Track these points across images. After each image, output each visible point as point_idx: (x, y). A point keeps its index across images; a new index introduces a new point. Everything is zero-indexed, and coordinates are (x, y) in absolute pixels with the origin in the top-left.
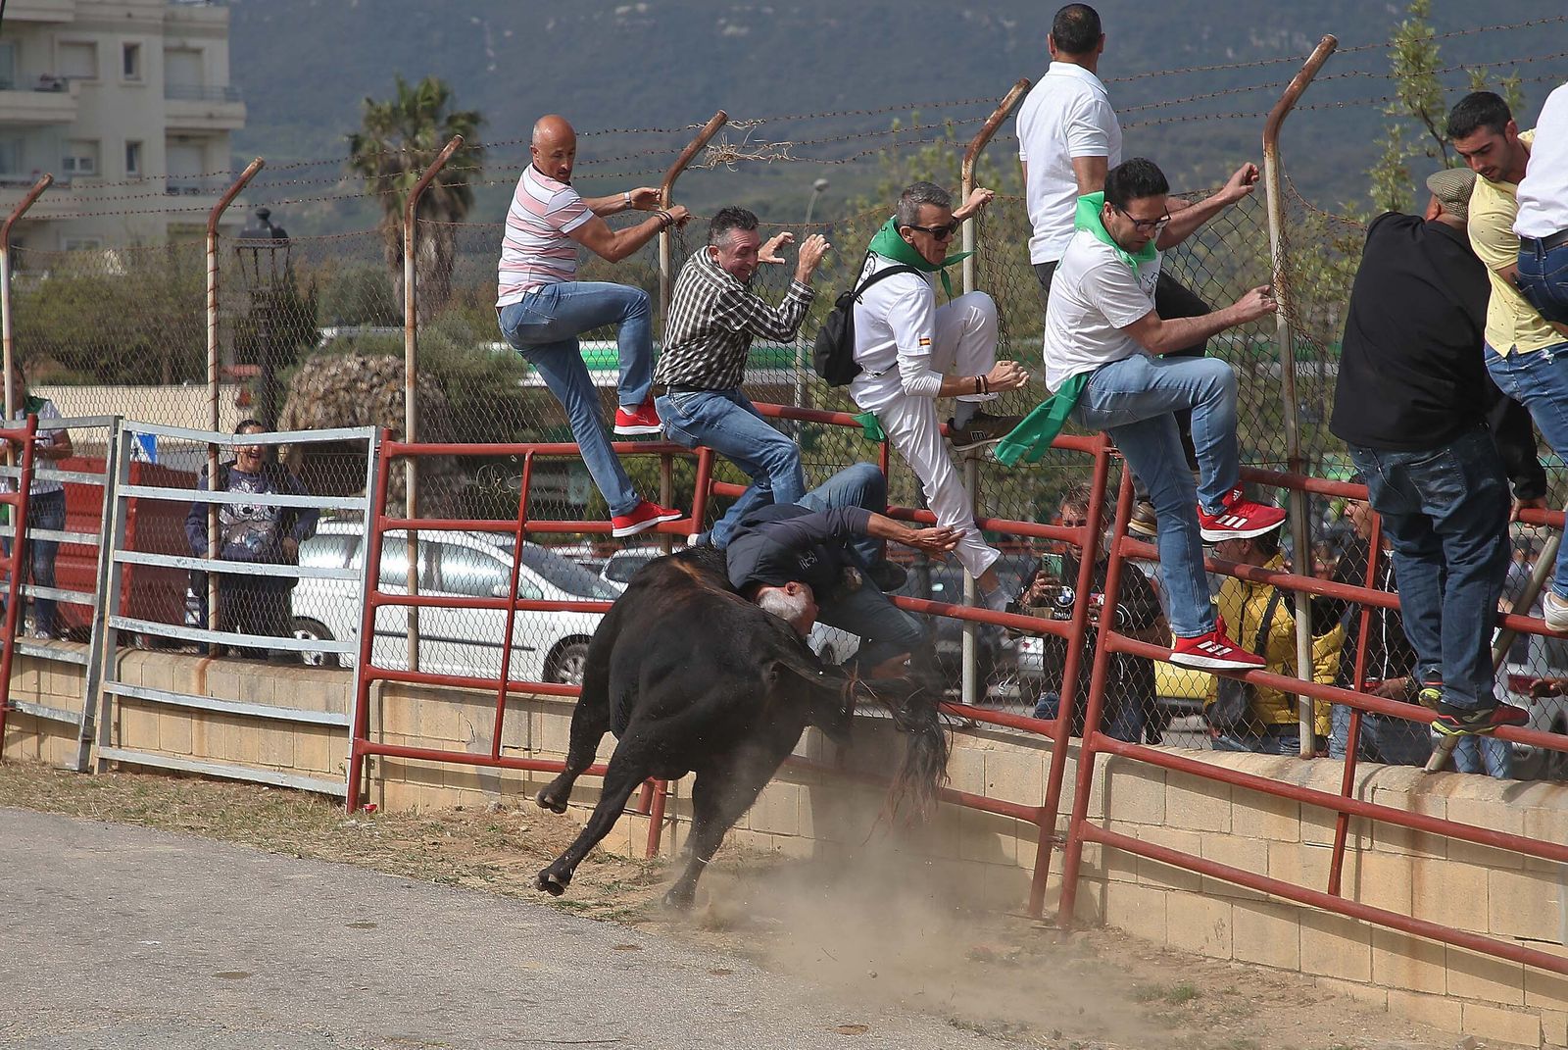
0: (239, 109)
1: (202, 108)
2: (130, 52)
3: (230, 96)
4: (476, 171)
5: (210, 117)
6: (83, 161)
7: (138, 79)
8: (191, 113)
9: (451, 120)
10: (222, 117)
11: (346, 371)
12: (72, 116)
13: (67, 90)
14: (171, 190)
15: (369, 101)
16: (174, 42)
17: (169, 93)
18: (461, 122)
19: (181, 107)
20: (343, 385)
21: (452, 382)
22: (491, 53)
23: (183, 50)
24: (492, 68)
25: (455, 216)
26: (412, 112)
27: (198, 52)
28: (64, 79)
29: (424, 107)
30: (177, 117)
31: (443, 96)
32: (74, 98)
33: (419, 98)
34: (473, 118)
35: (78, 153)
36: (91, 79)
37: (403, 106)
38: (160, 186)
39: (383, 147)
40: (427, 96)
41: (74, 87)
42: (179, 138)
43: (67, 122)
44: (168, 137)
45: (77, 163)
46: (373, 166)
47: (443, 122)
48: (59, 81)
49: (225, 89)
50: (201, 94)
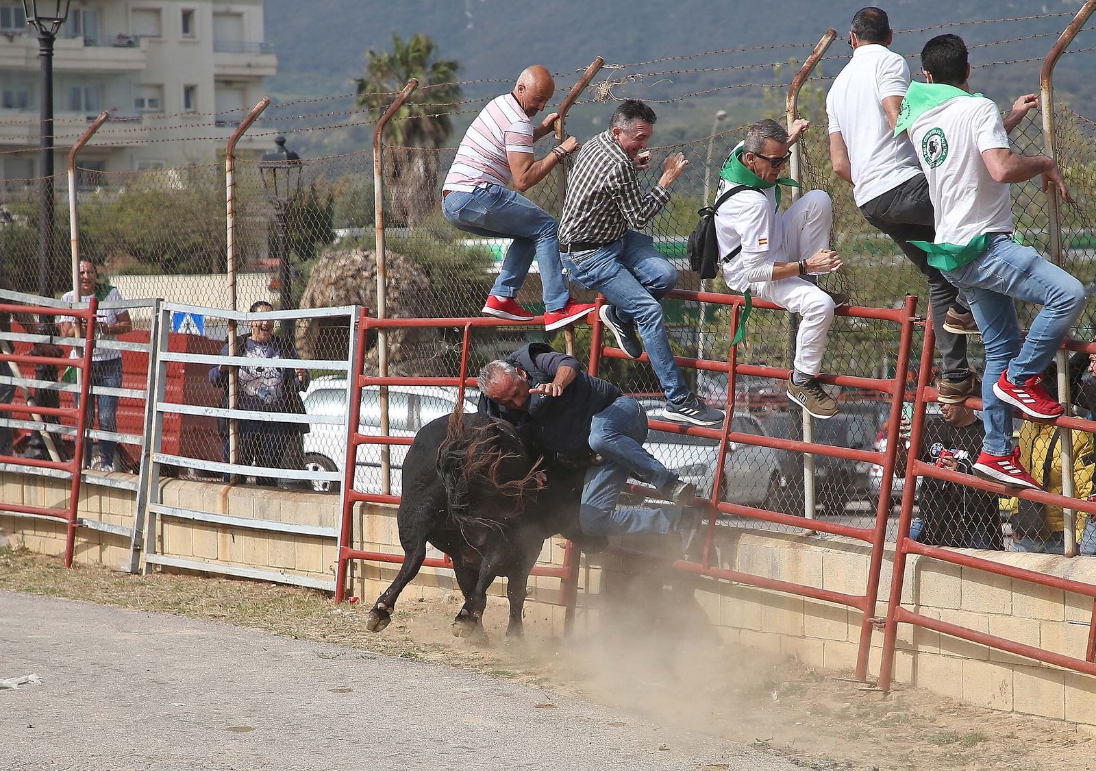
0: (271, 60)
1: (243, 59)
2: (187, 16)
3: (264, 49)
4: (455, 106)
5: (249, 66)
6: (151, 101)
7: (193, 37)
8: (234, 63)
9: (435, 67)
10: (258, 66)
11: (353, 262)
12: (142, 66)
13: (139, 46)
14: (219, 123)
15: (372, 53)
16: (222, 8)
17: (217, 48)
18: (443, 68)
19: (227, 58)
20: (350, 273)
21: (436, 270)
22: (469, 15)
23: (228, 14)
24: (470, 26)
25: (438, 142)
26: (405, 61)
27: (239, 15)
28: (136, 37)
29: (414, 58)
30: (224, 66)
31: (429, 48)
32: (144, 52)
33: (410, 50)
34: (453, 66)
35: (147, 94)
36: (157, 37)
37: (398, 56)
38: (212, 119)
39: (383, 89)
40: (416, 49)
41: (144, 43)
42: (225, 82)
43: (138, 71)
44: (216, 81)
45: (146, 103)
46: (375, 103)
47: (429, 69)
48: (132, 39)
49: (261, 44)
50: (242, 49)
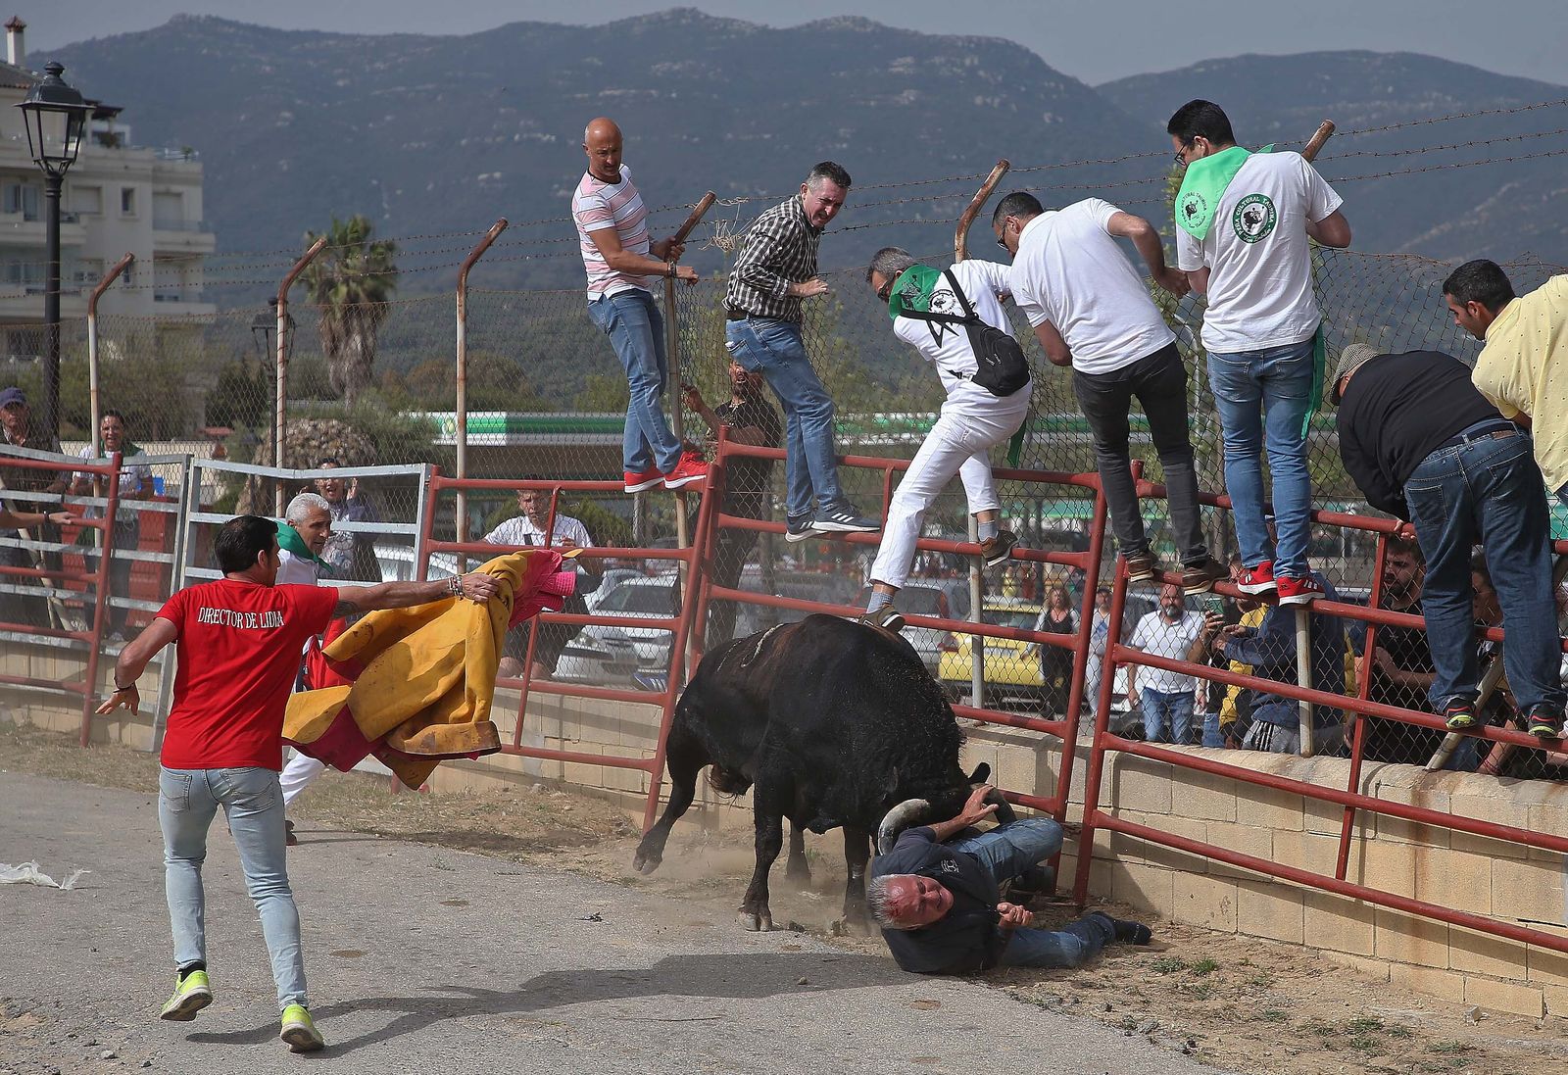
0: (210, 238)
1: (183, 237)
2: (127, 195)
3: (203, 228)
4: (392, 286)
5: (188, 243)
6: (89, 275)
7: (133, 214)
8: (173, 240)
9: (373, 248)
10: (197, 244)
11: (301, 432)
12: (81, 241)
13: (79, 222)
14: (158, 298)
15: (310, 233)
16: (161, 188)
17: (157, 225)
18: (380, 250)
19: (166, 236)
20: (300, 441)
21: (382, 442)
22: (386, 206)
23: (168, 193)
24: (387, 216)
25: (376, 319)
26: (343, 240)
27: (179, 195)
28: (76, 214)
29: (352, 238)
30: (162, 243)
31: (367, 230)
32: (85, 228)
33: (348, 231)
34: (390, 247)
35: (87, 269)
36: (97, 215)
37: (337, 236)
38: (150, 294)
39: (321, 268)
40: (355, 229)
41: (84, 220)
42: (163, 258)
43: (78, 246)
44: (155, 258)
45: (86, 275)
46: (313, 281)
47: (367, 249)
48: (72, 215)
49: (199, 223)
50: (180, 226)
